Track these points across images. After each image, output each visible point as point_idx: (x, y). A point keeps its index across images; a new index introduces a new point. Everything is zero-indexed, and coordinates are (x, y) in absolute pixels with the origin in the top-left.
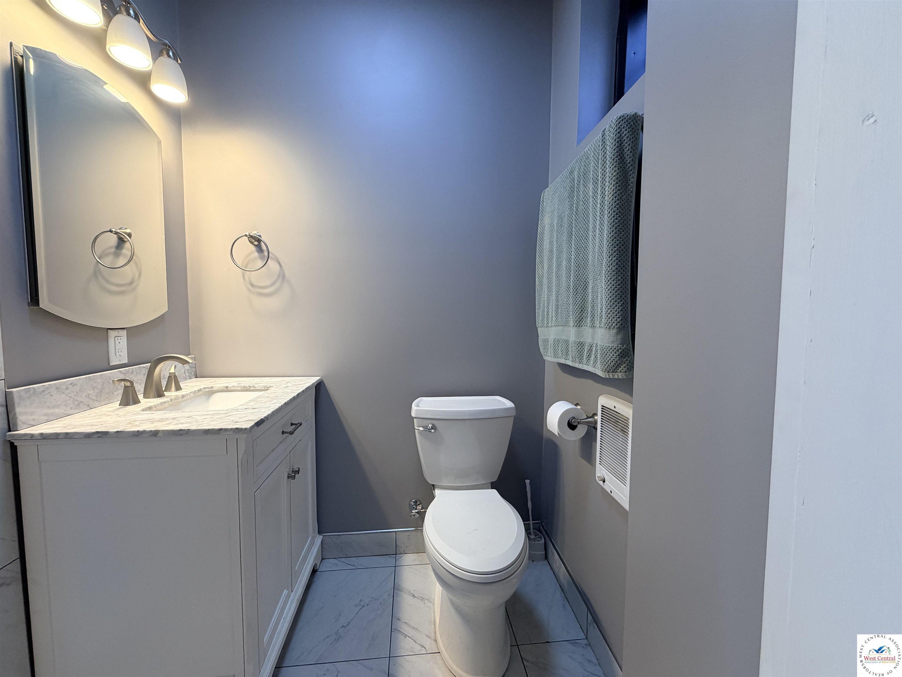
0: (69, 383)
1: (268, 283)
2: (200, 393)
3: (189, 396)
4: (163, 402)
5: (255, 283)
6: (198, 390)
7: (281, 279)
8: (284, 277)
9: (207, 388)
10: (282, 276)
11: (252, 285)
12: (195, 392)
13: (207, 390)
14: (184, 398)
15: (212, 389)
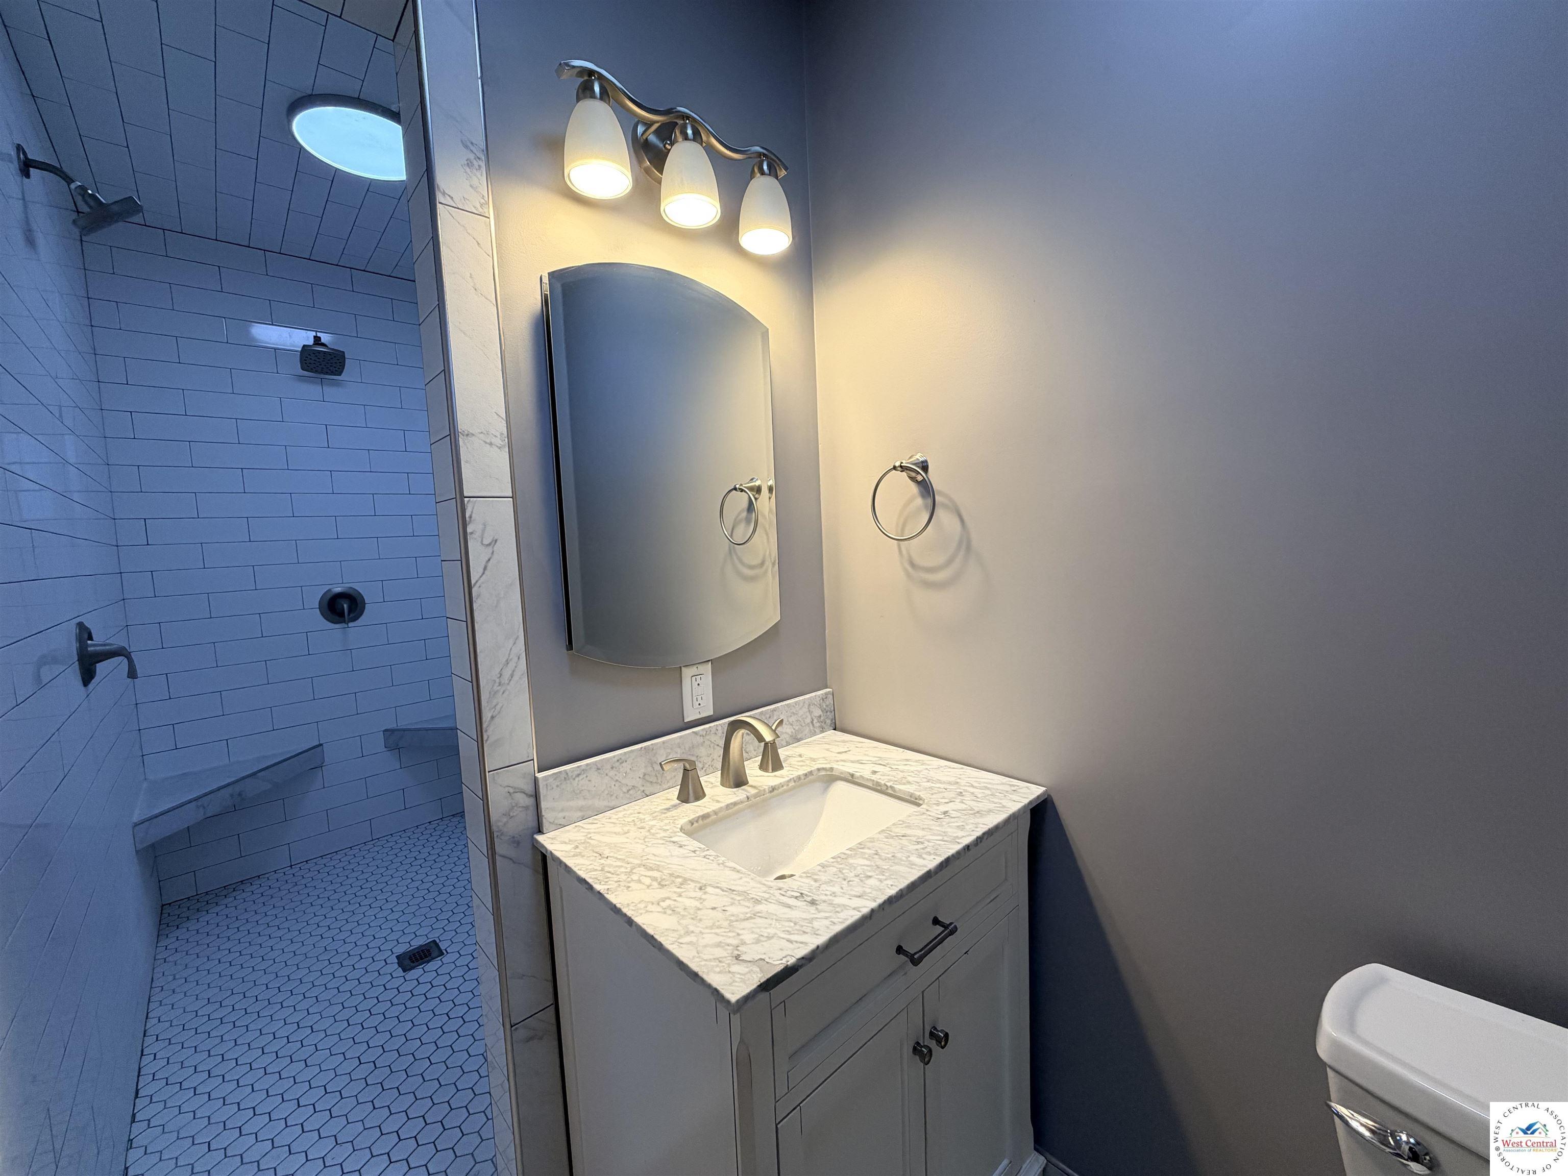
0: (616, 759)
1: (941, 559)
2: (811, 777)
3: (785, 787)
4: (732, 804)
5: (918, 561)
6: (806, 775)
7: (962, 553)
8: (969, 548)
9: (824, 769)
10: (966, 544)
11: (912, 564)
12: (799, 778)
13: (823, 773)
14: (776, 792)
15: (832, 772)
